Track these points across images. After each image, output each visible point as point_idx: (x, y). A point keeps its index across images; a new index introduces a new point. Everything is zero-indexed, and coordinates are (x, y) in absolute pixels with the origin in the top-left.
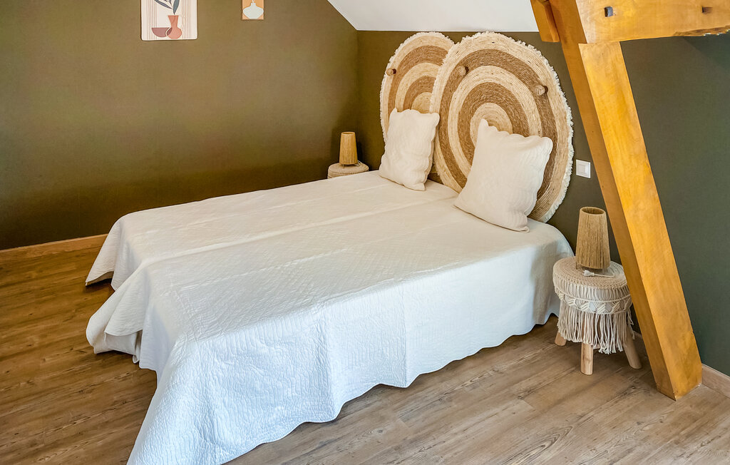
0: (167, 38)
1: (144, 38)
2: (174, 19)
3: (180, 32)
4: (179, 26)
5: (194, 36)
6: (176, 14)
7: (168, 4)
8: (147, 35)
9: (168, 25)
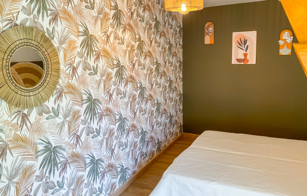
0: (242, 63)
1: (233, 63)
2: (245, 55)
3: (248, 61)
4: (248, 58)
5: (254, 63)
6: (247, 53)
7: (243, 48)
8: (234, 62)
9: (243, 57)
